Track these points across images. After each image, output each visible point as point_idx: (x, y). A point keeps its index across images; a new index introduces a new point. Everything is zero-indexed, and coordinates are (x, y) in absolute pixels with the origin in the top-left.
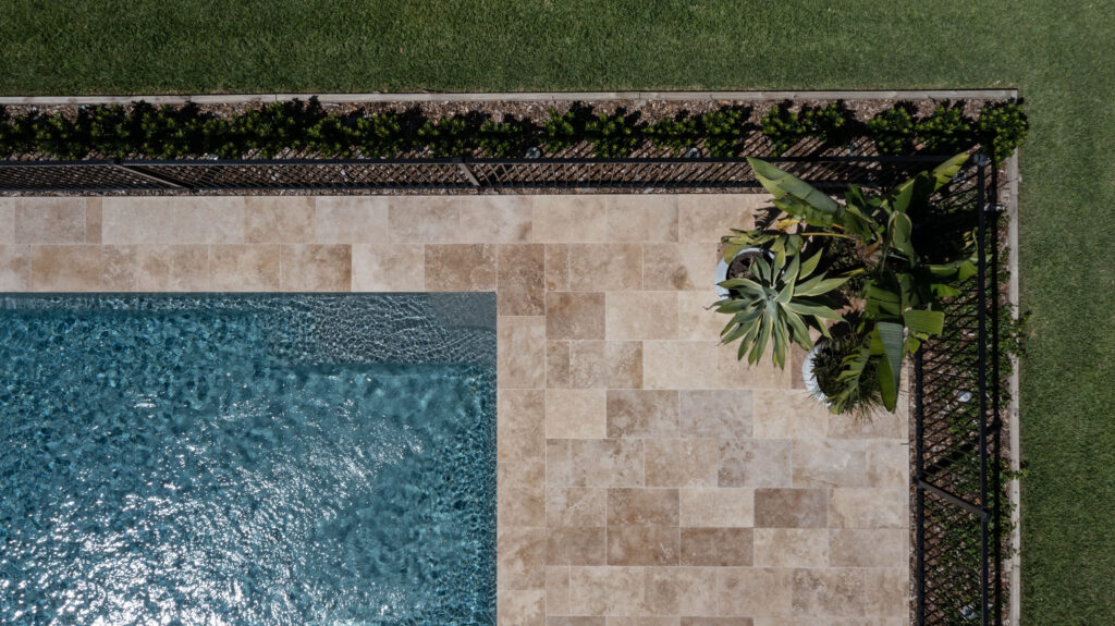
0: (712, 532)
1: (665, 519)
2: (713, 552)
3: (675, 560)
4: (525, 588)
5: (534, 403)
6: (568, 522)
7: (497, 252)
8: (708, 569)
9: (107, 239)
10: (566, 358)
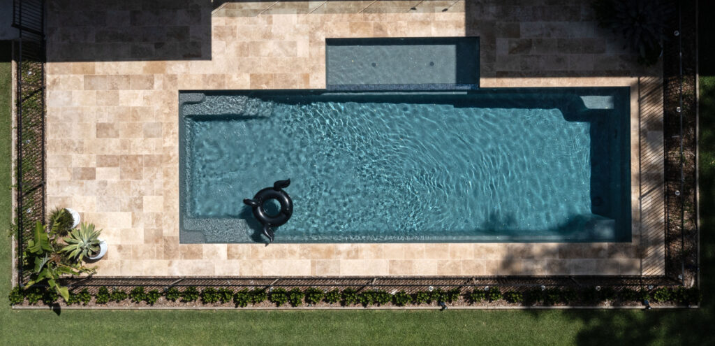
0: (110, 166)
1: (124, 170)
2: (109, 159)
3: (121, 156)
4: (170, 147)
5: (167, 207)
6: (156, 169)
7: (179, 257)
8: (110, 154)
9: (309, 261)
10: (156, 222)
